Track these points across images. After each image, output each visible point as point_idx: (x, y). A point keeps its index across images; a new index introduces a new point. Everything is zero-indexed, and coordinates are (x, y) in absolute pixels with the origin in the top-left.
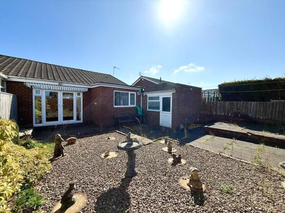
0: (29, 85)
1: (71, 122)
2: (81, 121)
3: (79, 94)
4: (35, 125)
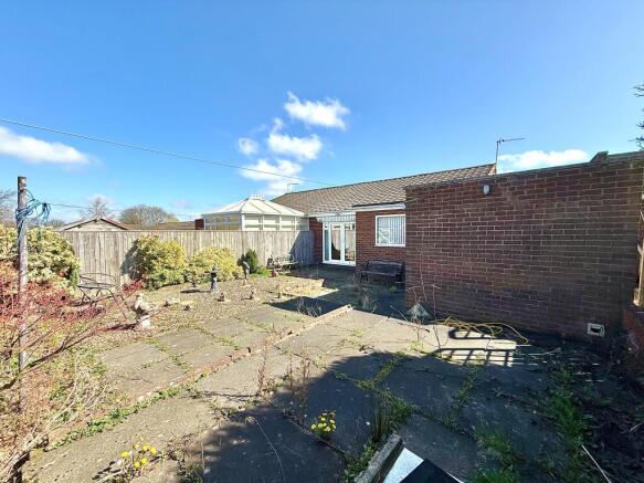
0: (319, 220)
4: (325, 262)
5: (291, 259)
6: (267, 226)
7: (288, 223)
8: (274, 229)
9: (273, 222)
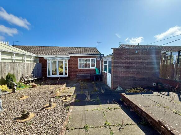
0: (45, 58)
1: (62, 76)
2: (67, 76)
3: (66, 61)
4: (48, 76)
5: (33, 77)
6: (16, 60)
7: (29, 59)
8: (21, 62)
9: (20, 58)
